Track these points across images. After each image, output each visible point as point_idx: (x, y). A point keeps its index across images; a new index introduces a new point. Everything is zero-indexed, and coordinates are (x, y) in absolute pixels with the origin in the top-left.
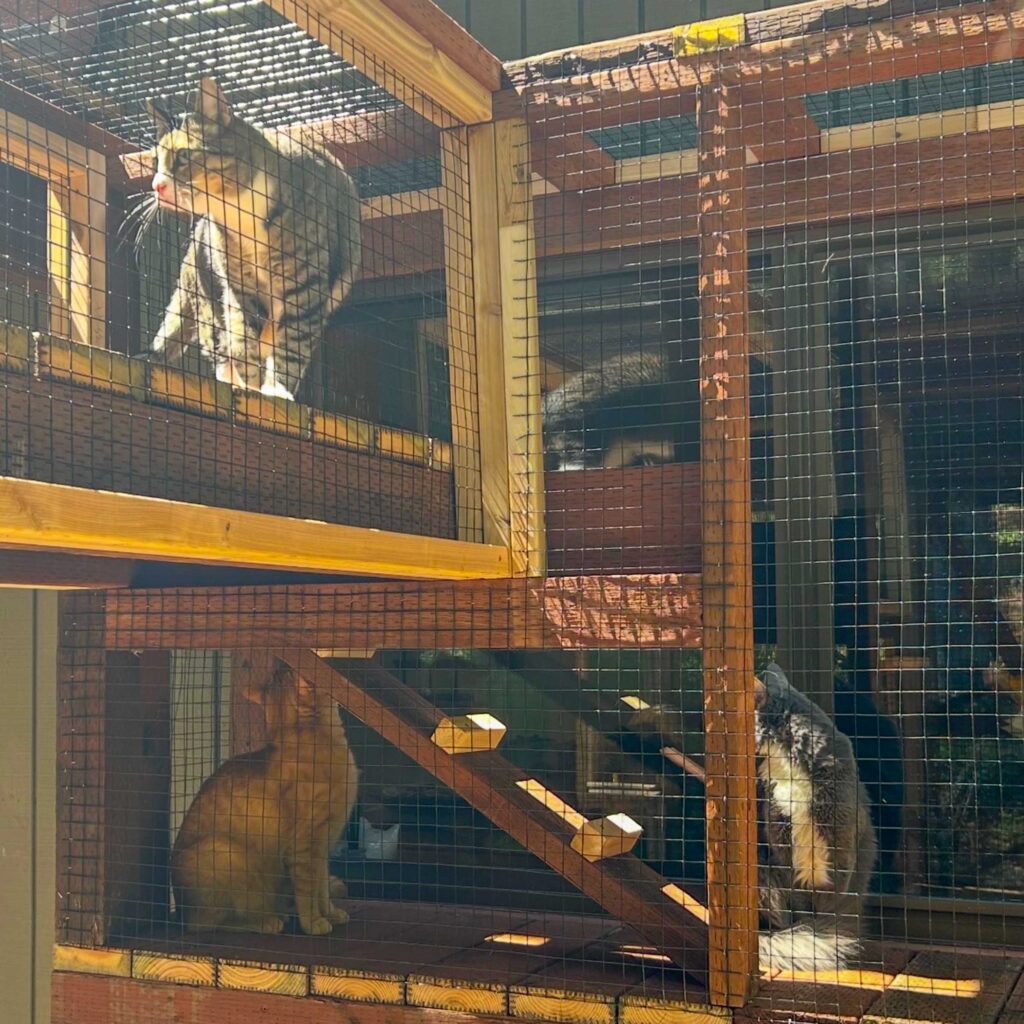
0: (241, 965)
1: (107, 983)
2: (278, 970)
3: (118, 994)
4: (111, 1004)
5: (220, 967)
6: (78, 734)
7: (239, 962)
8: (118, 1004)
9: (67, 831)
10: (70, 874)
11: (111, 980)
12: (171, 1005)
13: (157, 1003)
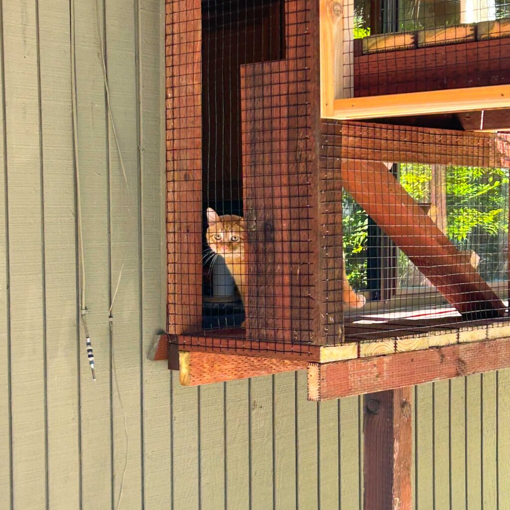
0: (406, 338)
1: (348, 364)
2: (419, 337)
3: (352, 369)
4: (349, 377)
5: (397, 342)
6: (330, 213)
7: (405, 337)
8: (352, 375)
9: (325, 275)
10: (327, 301)
11: (349, 362)
12: (375, 369)
13: (370, 369)
